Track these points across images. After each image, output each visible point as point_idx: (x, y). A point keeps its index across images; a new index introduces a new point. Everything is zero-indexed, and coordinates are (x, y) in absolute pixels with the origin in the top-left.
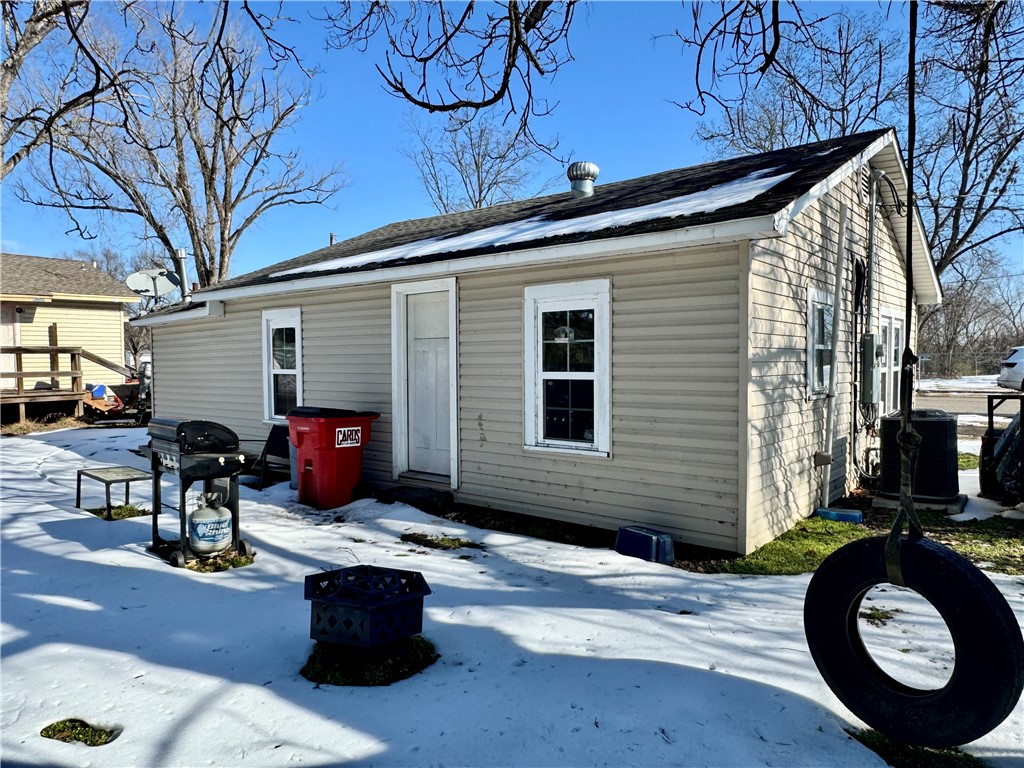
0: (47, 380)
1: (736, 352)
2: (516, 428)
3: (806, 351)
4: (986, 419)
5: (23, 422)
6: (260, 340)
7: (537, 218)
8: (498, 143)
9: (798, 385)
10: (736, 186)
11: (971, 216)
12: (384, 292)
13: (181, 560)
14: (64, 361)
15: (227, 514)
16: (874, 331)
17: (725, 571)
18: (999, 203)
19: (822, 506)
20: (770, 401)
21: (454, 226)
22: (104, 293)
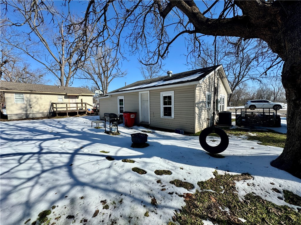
0: (81, 108)
1: (194, 102)
2: (159, 114)
3: (206, 102)
5: (78, 115)
6: (117, 101)
7: (162, 81)
9: (204, 107)
10: (194, 75)
11: (242, 77)
12: (138, 93)
13: (110, 134)
14: (84, 105)
15: (116, 127)
16: (218, 98)
17: (192, 135)
18: (247, 74)
19: (209, 126)
20: (199, 110)
21: (148, 82)
22: (90, 94)
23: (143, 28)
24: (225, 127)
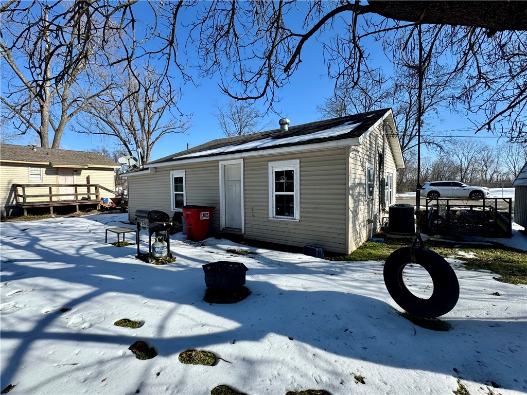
0: (86, 196)
2: (265, 212)
3: (365, 184)
4: (425, 207)
5: (78, 212)
6: (170, 181)
7: (270, 138)
8: (247, 112)
9: (363, 196)
10: (341, 127)
12: (216, 164)
13: (150, 261)
14: (93, 190)
15: (166, 244)
16: (385, 177)
17: (342, 260)
19: (370, 237)
20: (355, 201)
21: (238, 141)
22: (107, 165)
23: (230, 15)
24: (404, 237)
